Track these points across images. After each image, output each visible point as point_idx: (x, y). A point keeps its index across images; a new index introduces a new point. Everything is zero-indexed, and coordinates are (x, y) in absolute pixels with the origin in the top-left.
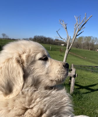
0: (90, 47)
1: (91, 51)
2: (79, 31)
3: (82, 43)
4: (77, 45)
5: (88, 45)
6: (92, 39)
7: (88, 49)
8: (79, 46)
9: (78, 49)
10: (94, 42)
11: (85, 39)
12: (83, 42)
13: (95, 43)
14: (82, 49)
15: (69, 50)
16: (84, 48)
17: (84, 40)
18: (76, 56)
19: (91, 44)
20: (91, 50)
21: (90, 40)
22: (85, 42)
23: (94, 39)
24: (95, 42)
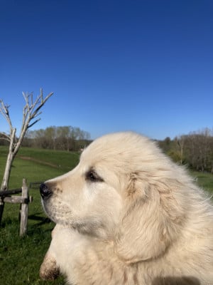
0: (68, 145)
1: (71, 152)
2: (31, 119)
3: (54, 138)
4: (45, 142)
5: (64, 141)
6: (71, 130)
7: (66, 149)
8: (47, 145)
9: (47, 151)
10: (74, 136)
11: (58, 132)
12: (56, 136)
13: (77, 139)
14: (55, 151)
15: (15, 154)
16: (57, 149)
17: (56, 133)
18: (42, 165)
19: (70, 140)
20: (71, 150)
21: (67, 134)
22: (59, 136)
23: (75, 131)
24: (77, 135)
